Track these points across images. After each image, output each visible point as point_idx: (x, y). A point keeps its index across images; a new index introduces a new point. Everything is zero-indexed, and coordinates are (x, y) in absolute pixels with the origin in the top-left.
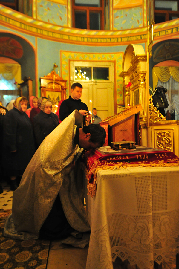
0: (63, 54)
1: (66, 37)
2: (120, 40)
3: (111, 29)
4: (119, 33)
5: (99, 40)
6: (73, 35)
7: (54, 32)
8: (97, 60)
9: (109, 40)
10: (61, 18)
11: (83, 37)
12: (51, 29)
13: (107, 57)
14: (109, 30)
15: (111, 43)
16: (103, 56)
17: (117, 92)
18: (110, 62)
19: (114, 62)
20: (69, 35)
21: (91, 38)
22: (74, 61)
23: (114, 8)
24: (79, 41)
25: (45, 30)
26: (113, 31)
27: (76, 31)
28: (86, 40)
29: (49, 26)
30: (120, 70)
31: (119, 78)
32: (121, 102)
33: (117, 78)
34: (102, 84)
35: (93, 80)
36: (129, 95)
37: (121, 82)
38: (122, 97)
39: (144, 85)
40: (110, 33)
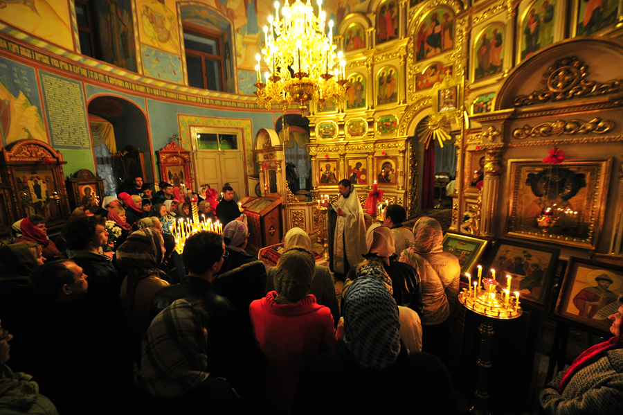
0: (181, 118)
1: (184, 98)
2: (247, 106)
3: (236, 92)
4: (246, 98)
5: (224, 104)
6: (193, 95)
7: (168, 91)
8: (223, 126)
9: (234, 104)
10: (175, 73)
11: (204, 98)
12: (164, 87)
13: (234, 123)
14: (232, 91)
15: (237, 109)
16: (229, 122)
17: (247, 163)
18: (237, 128)
19: (242, 130)
20: (187, 94)
21: (214, 100)
22: (195, 126)
23: (238, 67)
24: (200, 103)
25: (156, 89)
26: (238, 94)
27: (195, 91)
28: (208, 102)
29: (162, 84)
30: (249, 138)
31: (249, 147)
32: (252, 173)
33: (246, 148)
34: (230, 153)
35: (219, 149)
36: (263, 172)
37: (251, 153)
38: (252, 168)
39: (280, 171)
40: (235, 97)
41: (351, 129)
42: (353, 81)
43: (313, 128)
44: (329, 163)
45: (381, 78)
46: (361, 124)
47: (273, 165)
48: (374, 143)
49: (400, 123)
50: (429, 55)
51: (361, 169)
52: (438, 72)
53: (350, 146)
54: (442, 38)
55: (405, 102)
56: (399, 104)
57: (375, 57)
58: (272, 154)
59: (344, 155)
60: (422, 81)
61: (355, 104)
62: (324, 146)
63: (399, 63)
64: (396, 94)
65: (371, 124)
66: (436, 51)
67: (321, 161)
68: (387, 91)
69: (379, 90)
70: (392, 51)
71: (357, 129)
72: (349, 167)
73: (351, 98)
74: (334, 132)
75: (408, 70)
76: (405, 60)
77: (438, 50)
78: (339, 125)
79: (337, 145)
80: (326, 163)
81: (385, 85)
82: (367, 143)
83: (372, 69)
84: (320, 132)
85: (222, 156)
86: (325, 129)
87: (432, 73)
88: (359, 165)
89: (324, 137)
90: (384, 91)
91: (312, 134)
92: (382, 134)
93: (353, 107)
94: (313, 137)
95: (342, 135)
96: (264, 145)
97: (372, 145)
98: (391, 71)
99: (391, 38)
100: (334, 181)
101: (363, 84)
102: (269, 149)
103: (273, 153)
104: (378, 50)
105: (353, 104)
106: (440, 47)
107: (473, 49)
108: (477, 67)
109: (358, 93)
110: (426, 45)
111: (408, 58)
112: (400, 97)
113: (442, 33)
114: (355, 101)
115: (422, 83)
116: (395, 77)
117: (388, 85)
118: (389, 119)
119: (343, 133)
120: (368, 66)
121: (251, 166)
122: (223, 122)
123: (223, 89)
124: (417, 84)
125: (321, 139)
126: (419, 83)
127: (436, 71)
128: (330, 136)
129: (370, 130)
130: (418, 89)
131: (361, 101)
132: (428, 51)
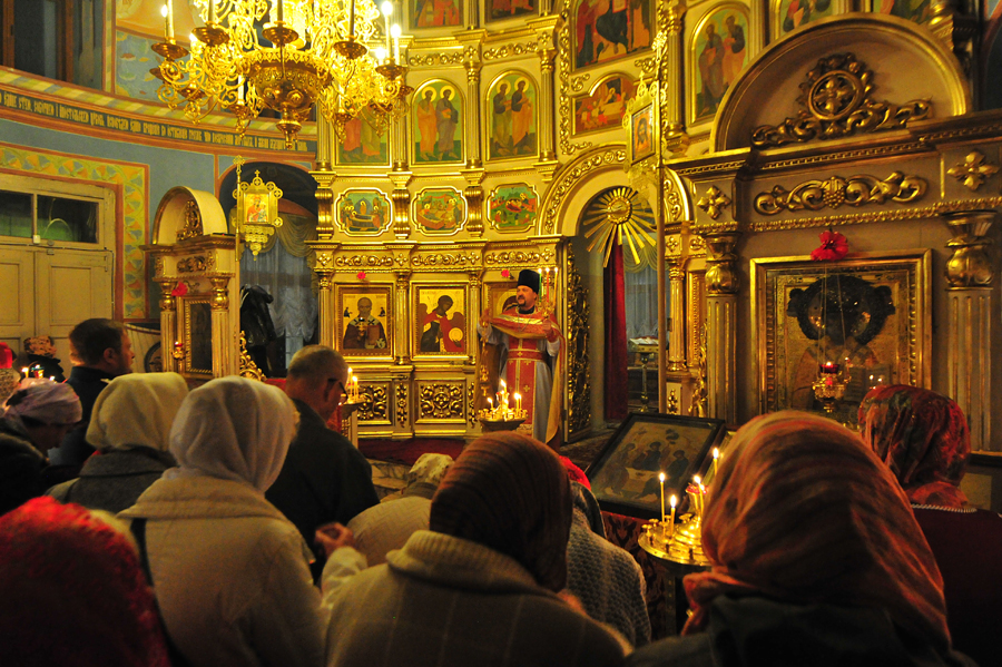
2: (136, 127)
3: (108, 88)
4: (134, 107)
5: (63, 113)
8: (55, 173)
9: (98, 119)
13: (92, 169)
14: (94, 84)
15: (108, 134)
16: (77, 166)
17: (126, 283)
18: (101, 185)
19: (117, 190)
21: (32, 100)
23: (117, 24)
26: (112, 94)
30: (137, 216)
31: (134, 241)
32: (139, 313)
33: (126, 241)
34: (71, 251)
35: (37, 239)
36: (173, 308)
37: (141, 255)
38: (141, 300)
39: (225, 306)
40: (104, 101)
41: (427, 212)
42: (433, 98)
43: (328, 203)
44: (367, 296)
45: (498, 98)
46: (452, 201)
47: (204, 288)
48: (484, 250)
49: (542, 202)
50: (602, 56)
51: (450, 315)
52: (623, 94)
53: (424, 255)
54: (629, 24)
55: (553, 155)
56: (541, 160)
57: (486, 48)
58: (201, 259)
59: (406, 276)
60: (589, 111)
61: (436, 152)
62: (354, 249)
63: (538, 67)
64: (534, 135)
65: (475, 202)
66: (616, 52)
67: (346, 288)
68: (514, 128)
69: (495, 125)
70: (524, 41)
71: (440, 213)
72: (421, 308)
73: (427, 138)
74: (381, 215)
75: (559, 85)
76: (552, 63)
77: (622, 48)
78: (395, 200)
79: (389, 248)
80: (358, 296)
81: (509, 115)
82: (465, 246)
83: (478, 75)
84: (344, 215)
85: (43, 260)
86: (358, 207)
87: (610, 97)
88: (445, 302)
89: (355, 227)
90: (505, 129)
91: (322, 218)
92: (503, 230)
93: (432, 159)
94: (326, 224)
95: (402, 225)
96: (179, 235)
97: (478, 253)
98: (521, 84)
99: (520, 12)
100: (380, 342)
101: (457, 106)
102: (196, 245)
103: (205, 255)
104: (492, 34)
105: (432, 153)
106: (625, 44)
107: (690, 51)
108: (699, 91)
109: (443, 127)
110: (595, 34)
111: (558, 60)
112: (544, 144)
113: (628, 13)
114: (437, 144)
115: (590, 117)
116: (531, 98)
117: (516, 115)
118: (517, 194)
119: (405, 219)
120: (467, 66)
121: (138, 293)
122: (56, 164)
123: (63, 75)
124: (578, 117)
125: (348, 233)
126: (584, 116)
127: (618, 92)
128: (372, 228)
129: (472, 216)
130: (581, 129)
131: (452, 146)
132: (601, 48)
